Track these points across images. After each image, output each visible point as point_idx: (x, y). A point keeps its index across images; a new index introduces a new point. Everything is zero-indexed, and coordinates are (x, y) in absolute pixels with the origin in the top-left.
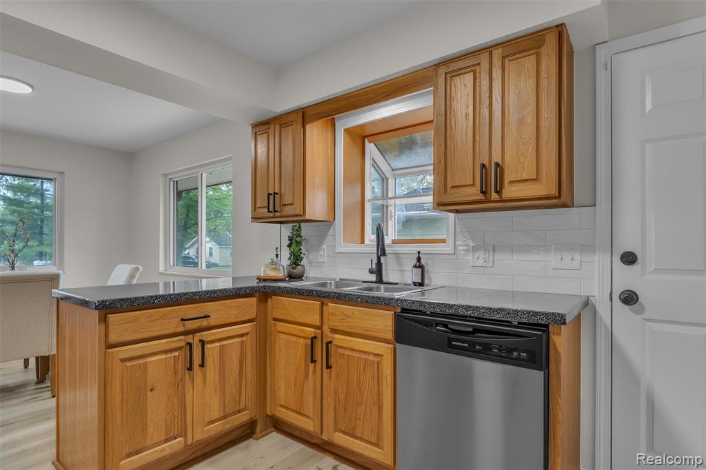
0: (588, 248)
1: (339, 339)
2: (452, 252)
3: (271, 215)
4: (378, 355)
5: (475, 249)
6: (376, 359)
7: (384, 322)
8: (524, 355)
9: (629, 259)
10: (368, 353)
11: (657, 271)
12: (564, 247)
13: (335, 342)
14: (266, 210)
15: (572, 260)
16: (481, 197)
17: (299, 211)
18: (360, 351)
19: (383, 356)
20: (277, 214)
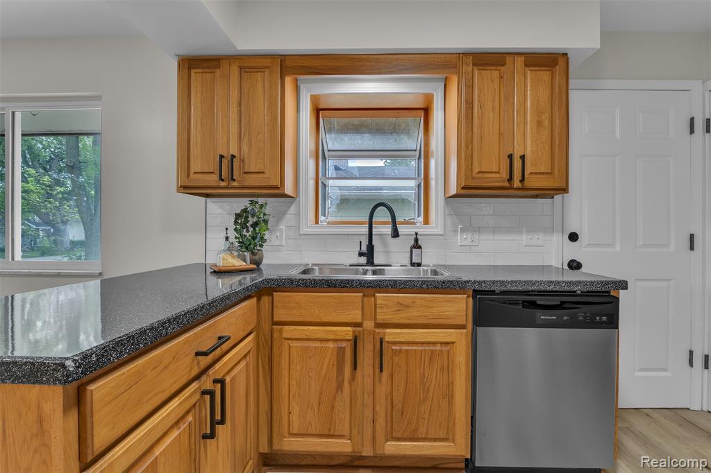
0: (550, 230)
1: (391, 334)
2: (442, 233)
3: (223, 184)
4: (447, 343)
5: (463, 230)
6: (446, 348)
7: (459, 307)
8: (604, 318)
9: (573, 237)
10: (434, 343)
11: (589, 245)
12: (533, 229)
13: (387, 338)
14: (215, 177)
15: (538, 239)
16: (507, 184)
17: (276, 183)
18: (422, 343)
19: (453, 343)
20: (235, 184)
